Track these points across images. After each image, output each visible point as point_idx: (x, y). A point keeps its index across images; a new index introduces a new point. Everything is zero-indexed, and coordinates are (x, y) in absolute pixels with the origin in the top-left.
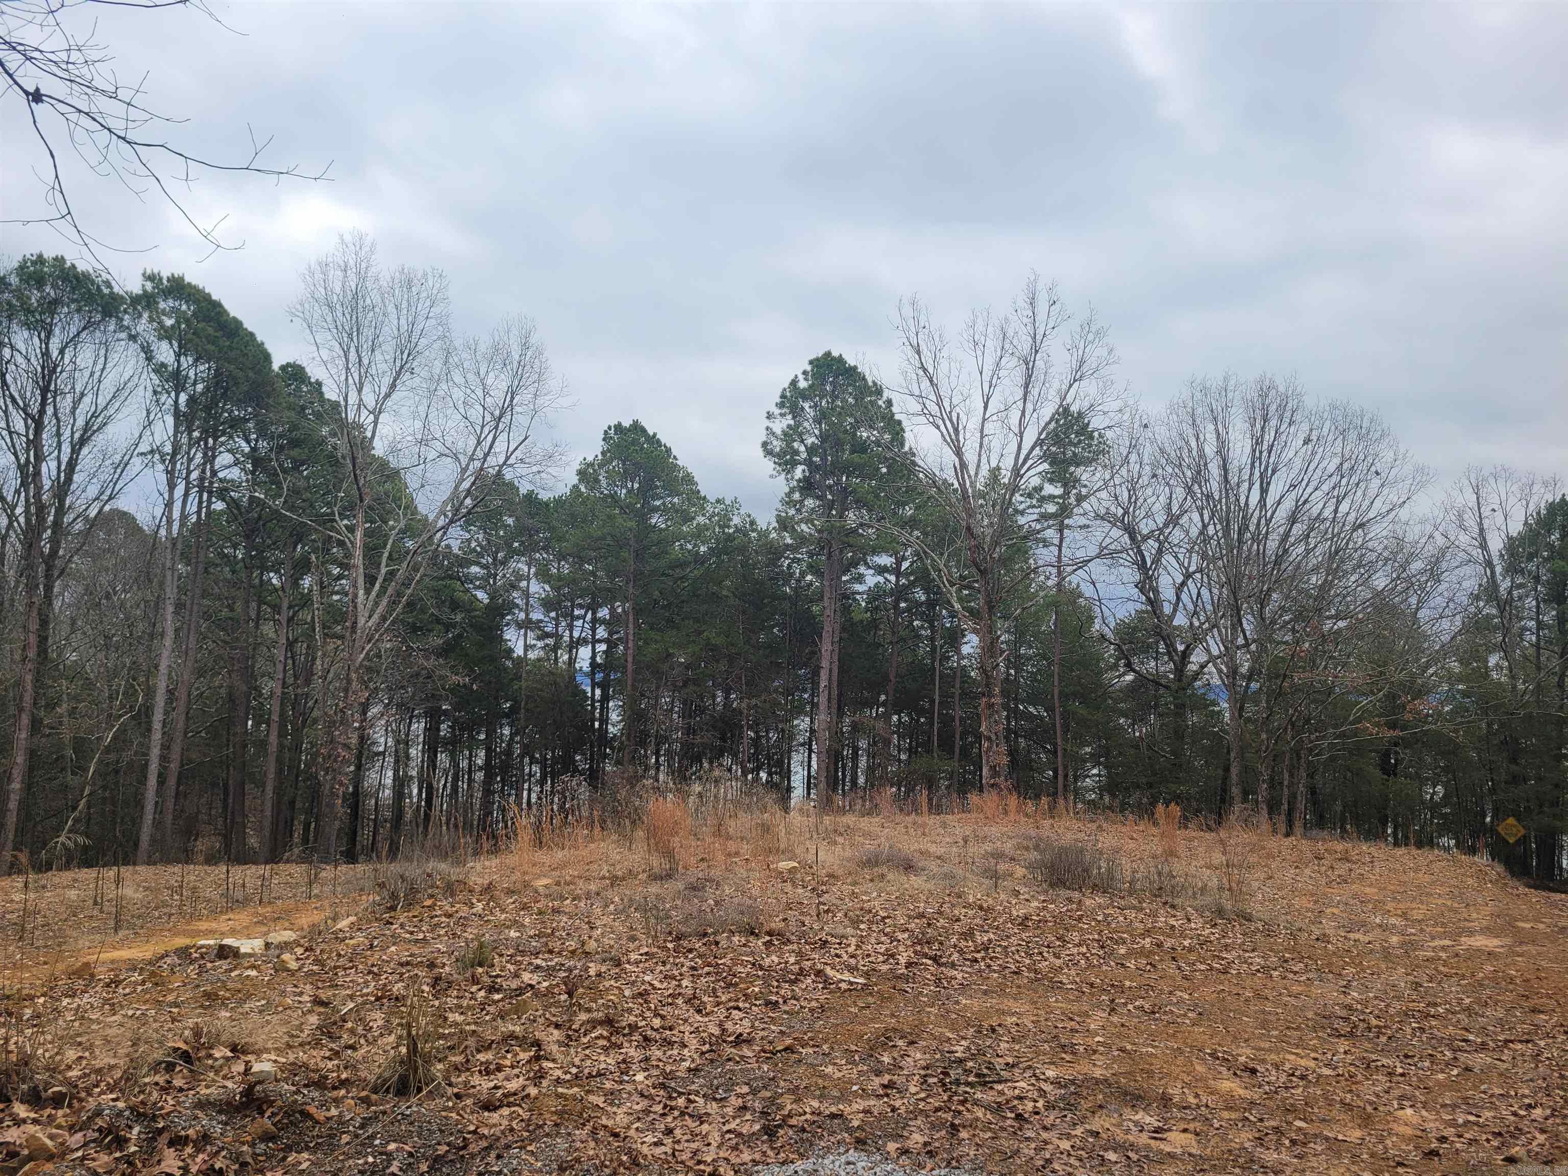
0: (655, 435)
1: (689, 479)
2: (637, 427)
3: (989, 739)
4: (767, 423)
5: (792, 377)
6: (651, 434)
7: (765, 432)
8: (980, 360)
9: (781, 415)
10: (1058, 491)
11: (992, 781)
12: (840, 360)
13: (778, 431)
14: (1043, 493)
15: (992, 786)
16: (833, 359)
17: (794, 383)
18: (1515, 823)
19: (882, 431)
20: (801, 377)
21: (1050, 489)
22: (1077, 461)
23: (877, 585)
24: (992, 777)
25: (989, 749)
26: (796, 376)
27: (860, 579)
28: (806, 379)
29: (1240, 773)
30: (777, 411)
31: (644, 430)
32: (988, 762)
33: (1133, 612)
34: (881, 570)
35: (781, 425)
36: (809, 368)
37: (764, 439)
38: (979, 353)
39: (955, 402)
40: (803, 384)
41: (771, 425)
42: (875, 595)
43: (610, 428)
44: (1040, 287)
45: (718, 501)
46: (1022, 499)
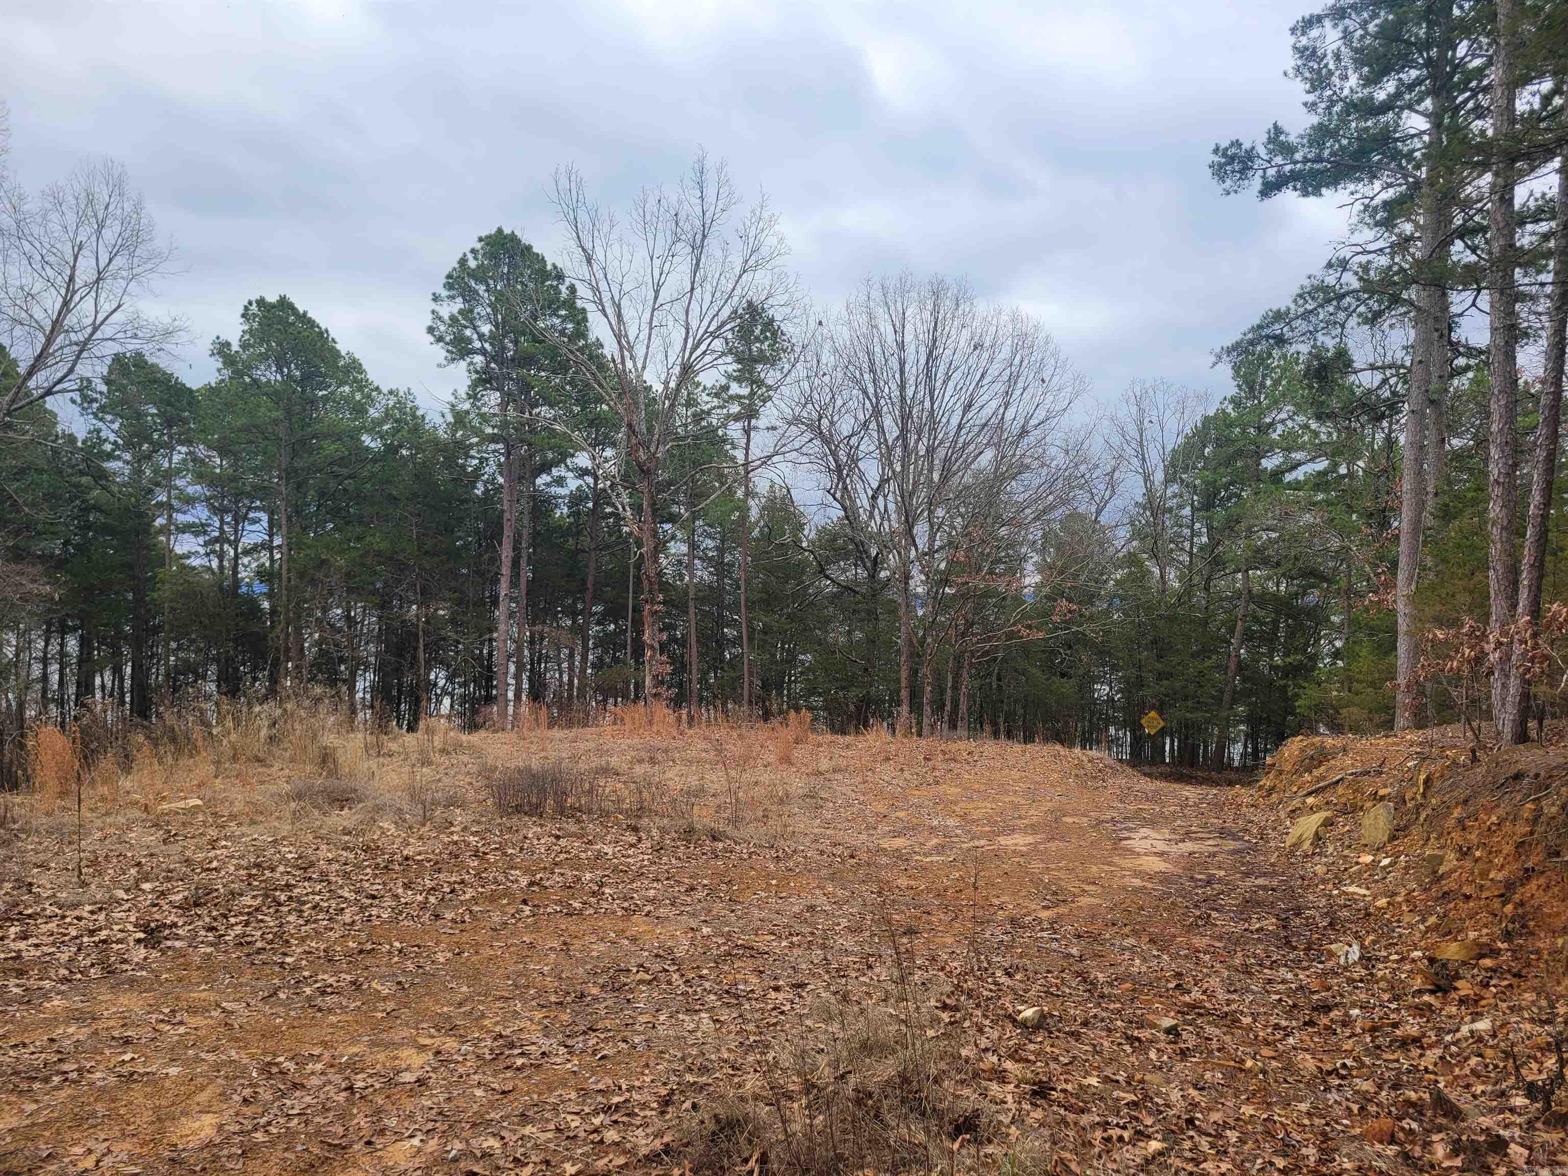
0: (305, 313)
1: (355, 366)
2: (284, 304)
3: (652, 647)
4: (433, 306)
5: (460, 255)
6: (301, 312)
7: (431, 316)
8: (651, 243)
9: (449, 297)
10: (745, 391)
11: (654, 691)
12: (513, 238)
13: (446, 317)
14: (731, 392)
15: (655, 695)
16: (506, 237)
17: (463, 262)
18: (1156, 716)
19: (564, 319)
20: (470, 256)
21: (735, 389)
22: (762, 359)
23: (579, 488)
24: (655, 687)
25: (652, 657)
26: (465, 255)
27: (560, 481)
28: (476, 259)
29: (910, 675)
30: (444, 293)
31: (291, 307)
32: (650, 670)
33: (835, 519)
34: (583, 473)
35: (449, 309)
36: (478, 246)
37: (430, 323)
38: (650, 236)
39: (626, 288)
40: (472, 264)
41: (437, 308)
42: (576, 499)
43: (250, 303)
44: (708, 165)
45: (391, 392)
46: (709, 399)
